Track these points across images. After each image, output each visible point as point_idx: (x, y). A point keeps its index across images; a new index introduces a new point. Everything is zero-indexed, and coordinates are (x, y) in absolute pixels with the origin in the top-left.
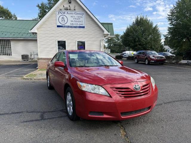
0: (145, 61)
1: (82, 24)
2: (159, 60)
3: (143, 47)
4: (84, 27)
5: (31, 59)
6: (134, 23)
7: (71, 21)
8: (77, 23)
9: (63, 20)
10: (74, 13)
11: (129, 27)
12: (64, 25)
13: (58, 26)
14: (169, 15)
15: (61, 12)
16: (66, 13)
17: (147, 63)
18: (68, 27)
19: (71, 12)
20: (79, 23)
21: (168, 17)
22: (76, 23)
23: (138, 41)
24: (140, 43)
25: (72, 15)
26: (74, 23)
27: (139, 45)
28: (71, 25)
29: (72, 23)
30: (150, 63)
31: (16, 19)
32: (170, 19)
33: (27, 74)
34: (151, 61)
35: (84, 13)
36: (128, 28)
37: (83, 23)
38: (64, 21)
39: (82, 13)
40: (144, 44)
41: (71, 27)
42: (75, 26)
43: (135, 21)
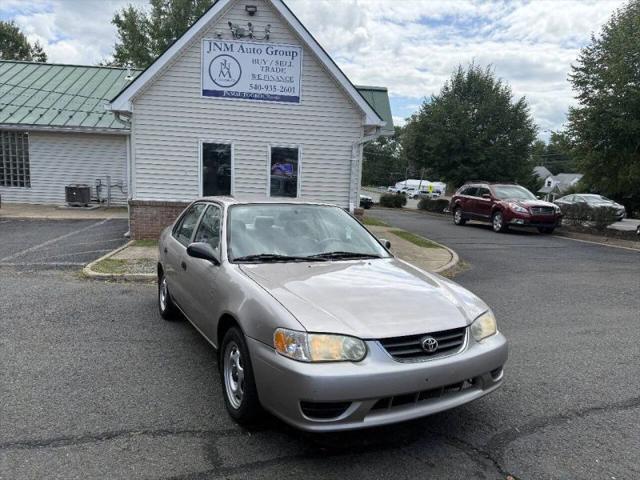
0: (491, 220)
1: (290, 89)
2: (542, 217)
3: (476, 171)
4: (296, 99)
5: (98, 201)
6: (447, 89)
7: (253, 75)
8: (273, 84)
9: (225, 71)
10: (264, 49)
11: (430, 101)
12: (228, 89)
13: (206, 93)
14: (576, 69)
15: (218, 44)
16: (236, 47)
17: (498, 225)
18: (243, 96)
19: (252, 46)
20: (278, 85)
21: (575, 74)
22: (269, 83)
23: (459, 150)
24: (465, 157)
25: (256, 56)
26: (263, 83)
27: (466, 162)
28: (253, 91)
29: (254, 83)
30: (510, 227)
31: (44, 60)
32: (580, 83)
33: (97, 258)
34: (514, 221)
35: (298, 50)
36: (427, 105)
37: (295, 84)
38: (228, 76)
39: (291, 49)
40: (482, 162)
41: (251, 98)
42: (267, 93)
43: (450, 83)
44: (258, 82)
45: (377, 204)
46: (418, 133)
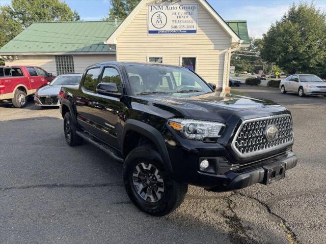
1: (192, 27)
4: (195, 32)
6: (285, 17)
7: (173, 21)
8: (183, 24)
9: (159, 20)
10: (178, 6)
11: (275, 25)
12: (160, 29)
13: (150, 32)
15: (156, 6)
16: (164, 7)
18: (168, 32)
19: (172, 6)
20: (186, 25)
22: (181, 24)
25: (174, 11)
26: (178, 25)
28: (173, 29)
31: (79, 19)
35: (196, 6)
36: (273, 27)
37: (194, 24)
38: (160, 22)
39: (192, 6)
41: (172, 33)
42: (180, 29)
44: (175, 24)
45: (244, 84)
46: (268, 44)
